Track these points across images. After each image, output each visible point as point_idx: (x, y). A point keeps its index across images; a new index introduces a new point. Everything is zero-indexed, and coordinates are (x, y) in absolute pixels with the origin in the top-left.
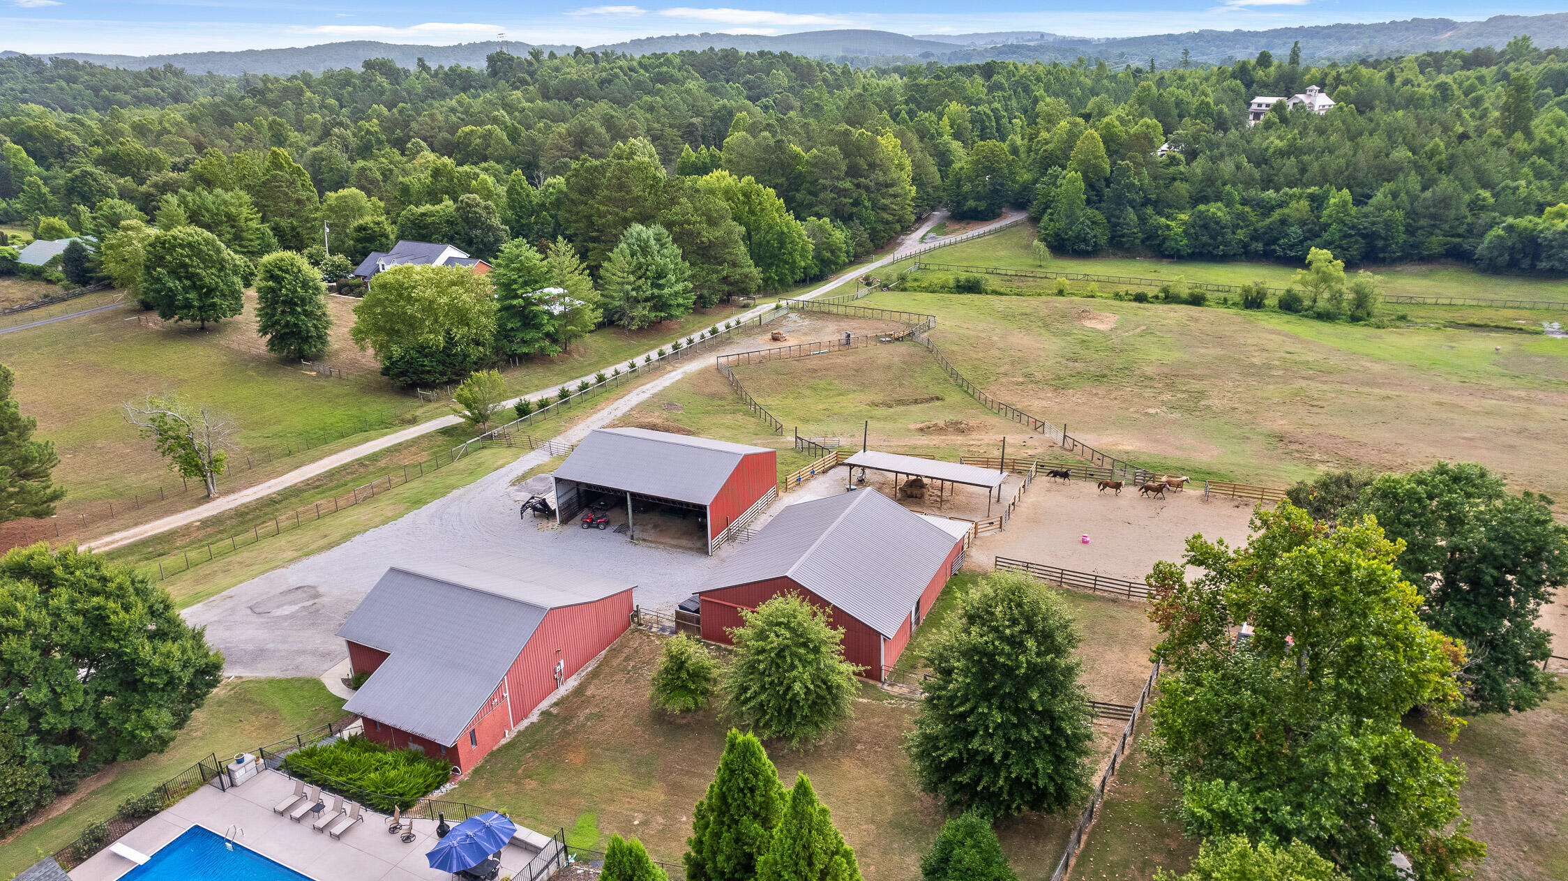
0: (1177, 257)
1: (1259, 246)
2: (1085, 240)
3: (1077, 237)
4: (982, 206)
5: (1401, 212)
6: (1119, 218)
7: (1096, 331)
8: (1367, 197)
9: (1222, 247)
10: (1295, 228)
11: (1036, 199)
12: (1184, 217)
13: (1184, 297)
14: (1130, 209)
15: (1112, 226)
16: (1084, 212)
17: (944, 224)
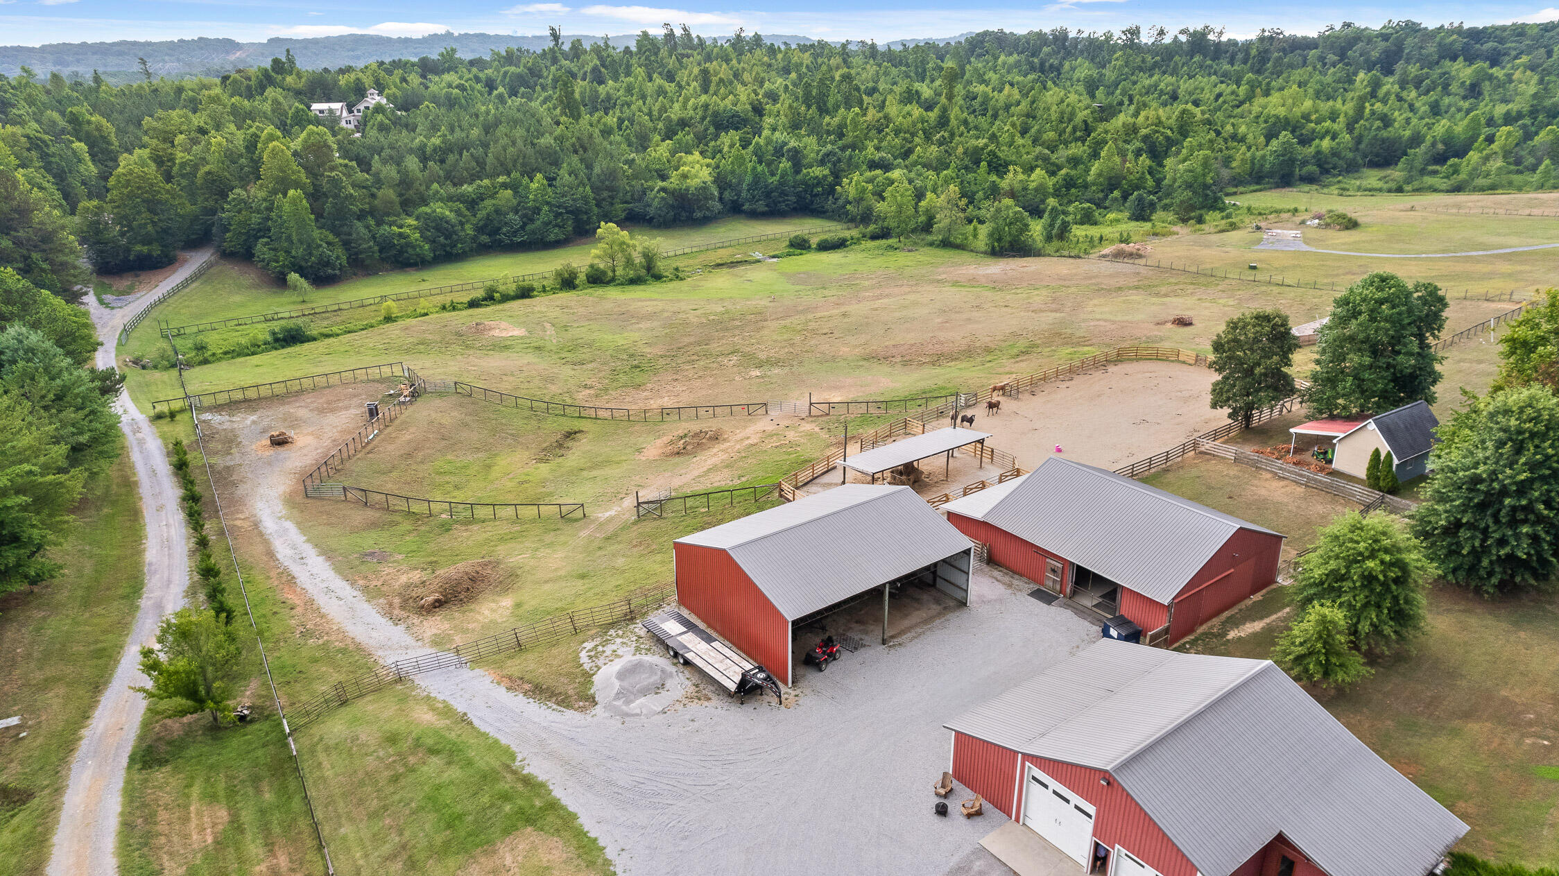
0: (421, 263)
1: (485, 239)
2: (328, 264)
3: (319, 263)
4: (156, 250)
5: (588, 188)
6: (350, 234)
7: (522, 338)
8: (551, 180)
9: (460, 246)
10: (511, 216)
11: (229, 231)
12: (411, 221)
13: (512, 294)
14: (358, 224)
15: (346, 244)
16: (316, 234)
17: (104, 283)
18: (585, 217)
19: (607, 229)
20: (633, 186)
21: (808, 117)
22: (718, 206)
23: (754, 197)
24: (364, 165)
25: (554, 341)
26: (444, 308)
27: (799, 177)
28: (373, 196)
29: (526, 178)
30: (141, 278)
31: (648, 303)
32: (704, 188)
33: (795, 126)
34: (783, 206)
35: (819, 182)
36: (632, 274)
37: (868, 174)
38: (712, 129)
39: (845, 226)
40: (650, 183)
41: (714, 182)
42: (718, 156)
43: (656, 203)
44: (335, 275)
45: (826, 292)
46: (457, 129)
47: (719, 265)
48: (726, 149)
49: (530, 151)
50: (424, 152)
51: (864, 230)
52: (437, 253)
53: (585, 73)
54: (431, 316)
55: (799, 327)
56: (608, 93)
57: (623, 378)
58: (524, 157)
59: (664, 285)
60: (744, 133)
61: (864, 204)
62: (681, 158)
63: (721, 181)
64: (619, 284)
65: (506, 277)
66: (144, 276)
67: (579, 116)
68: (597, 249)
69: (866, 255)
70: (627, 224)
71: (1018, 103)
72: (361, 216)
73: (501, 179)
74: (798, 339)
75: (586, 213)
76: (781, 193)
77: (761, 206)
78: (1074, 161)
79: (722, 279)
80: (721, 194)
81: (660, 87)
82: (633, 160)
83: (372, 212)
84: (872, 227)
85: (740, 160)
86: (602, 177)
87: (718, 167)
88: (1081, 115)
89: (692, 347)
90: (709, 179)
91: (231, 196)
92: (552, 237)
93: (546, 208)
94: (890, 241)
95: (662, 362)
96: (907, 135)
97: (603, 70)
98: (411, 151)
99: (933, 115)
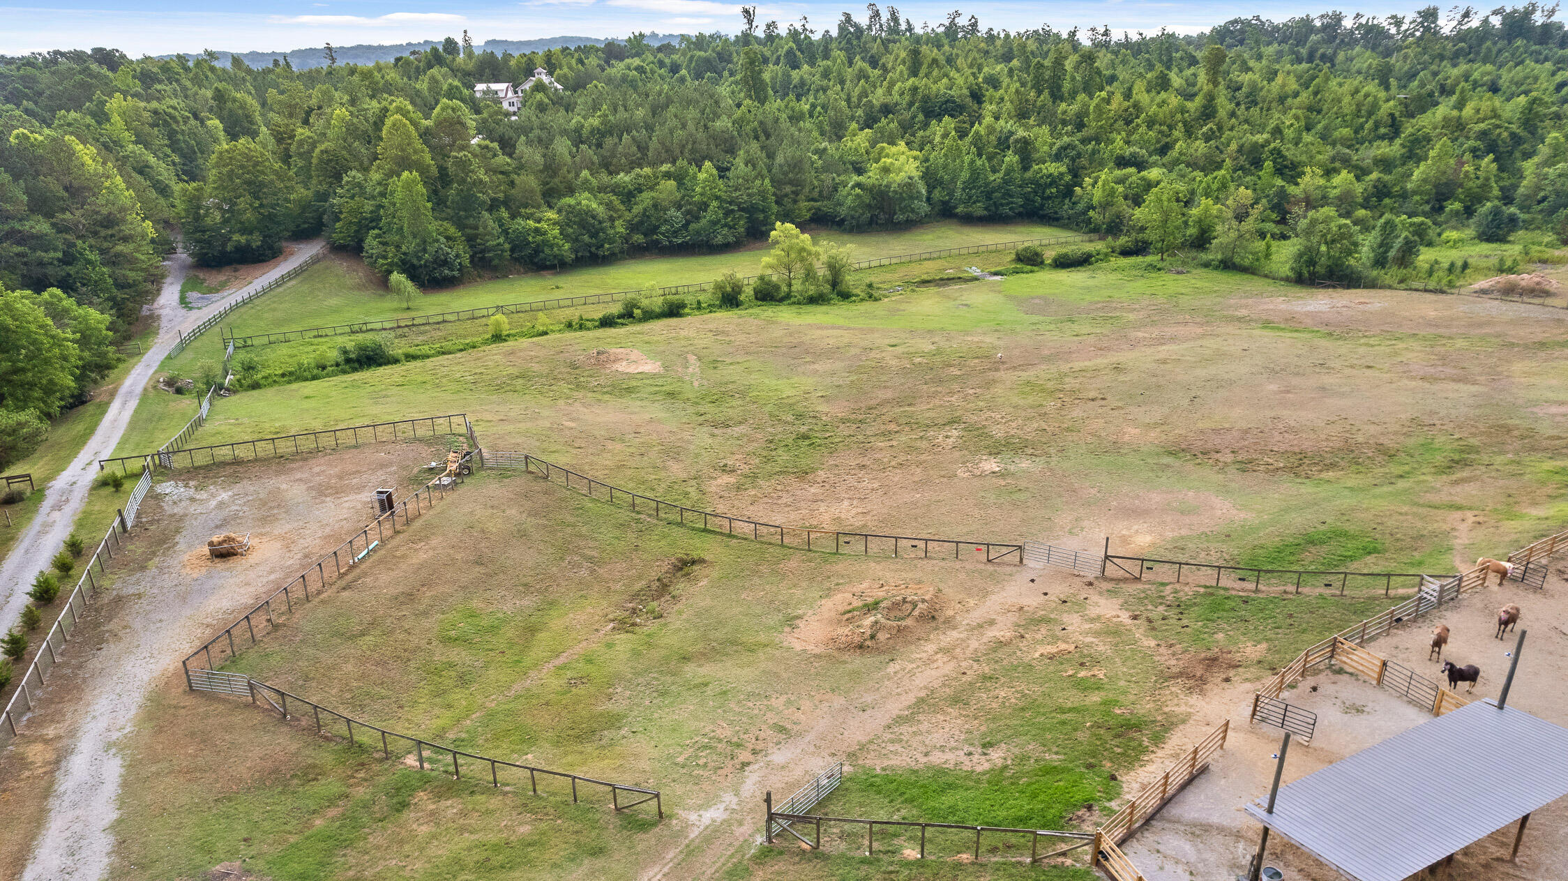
0: (560, 266)
1: (638, 238)
2: (445, 263)
3: (435, 262)
4: (256, 240)
5: (767, 181)
6: (476, 228)
7: (654, 376)
8: (723, 171)
9: (607, 246)
10: (672, 212)
11: (339, 220)
12: (552, 215)
13: (657, 310)
14: (486, 215)
15: (470, 240)
16: (433, 226)
17: (197, 277)
18: (761, 216)
19: (783, 230)
20: (823, 181)
21: (1038, 104)
22: (924, 208)
23: (970, 197)
24: (507, 145)
25: (696, 384)
26: (570, 325)
27: (1028, 175)
28: (512, 184)
29: (694, 166)
30: (241, 272)
31: (830, 332)
32: (910, 185)
33: (1022, 115)
34: (1006, 210)
35: (1054, 181)
36: (812, 290)
37: (1118, 173)
38: (921, 117)
39: (1086, 237)
40: (842, 178)
41: (922, 178)
42: (928, 147)
43: (849, 201)
44: (454, 277)
45: (1076, 327)
46: (621, 108)
47: (925, 282)
48: (937, 139)
49: (700, 135)
50: (580, 135)
51: (1113, 244)
52: (580, 254)
53: (778, 58)
54: (550, 337)
55: (1050, 385)
56: (802, 78)
57: (783, 456)
58: (694, 143)
59: (853, 307)
60: (960, 122)
61: (1114, 210)
62: (883, 149)
63: (930, 177)
64: (794, 303)
65: (652, 288)
66: (243, 270)
67: (766, 98)
68: (770, 255)
69: (1120, 276)
70: (813, 226)
71: (1296, 95)
72: (493, 206)
73: (665, 167)
74: (1051, 405)
75: (763, 211)
76: (1004, 194)
77: (979, 209)
78: (1385, 164)
79: (930, 302)
80: (929, 192)
81: (861, 70)
82: (825, 149)
83: (506, 203)
84: (1123, 240)
85: (956, 153)
86: (785, 168)
87: (927, 160)
88: (1386, 108)
89: (888, 408)
90: (916, 174)
91: (346, 179)
92: (719, 239)
93: (715, 204)
94: (1149, 259)
95: (844, 430)
96: (1164, 128)
97: (798, 53)
98: (564, 132)
99: (1193, 106)
